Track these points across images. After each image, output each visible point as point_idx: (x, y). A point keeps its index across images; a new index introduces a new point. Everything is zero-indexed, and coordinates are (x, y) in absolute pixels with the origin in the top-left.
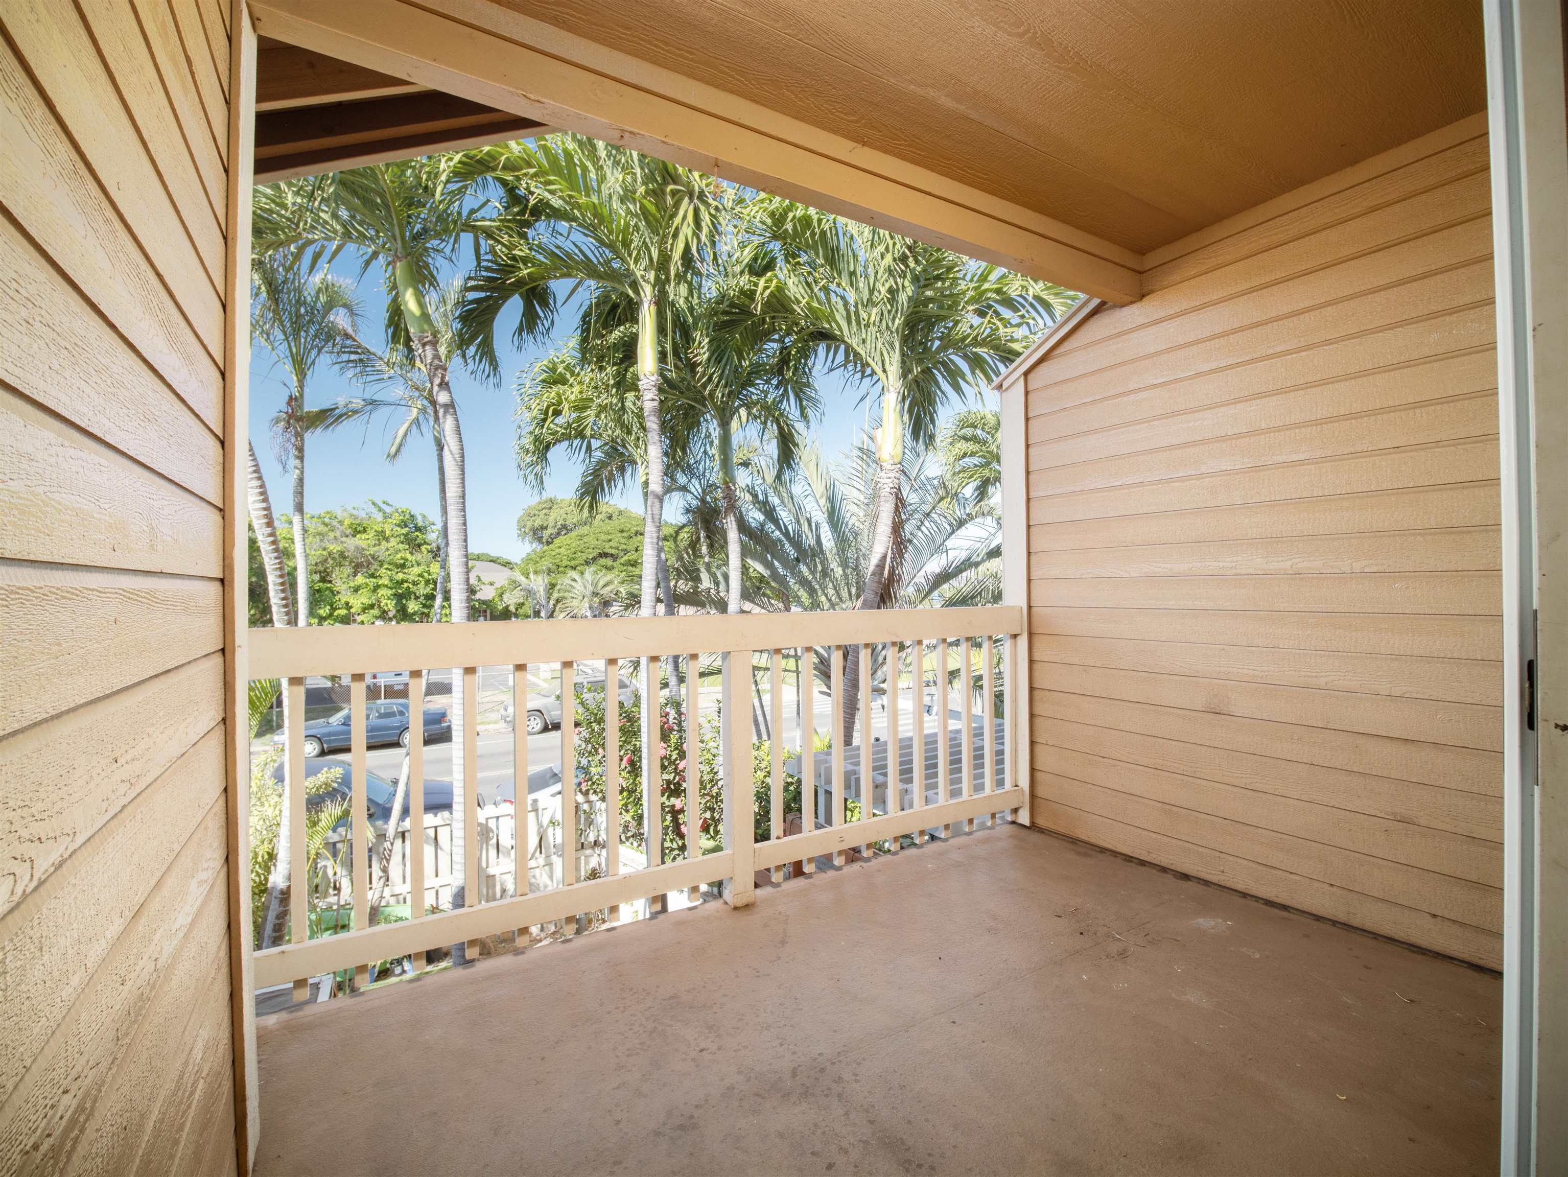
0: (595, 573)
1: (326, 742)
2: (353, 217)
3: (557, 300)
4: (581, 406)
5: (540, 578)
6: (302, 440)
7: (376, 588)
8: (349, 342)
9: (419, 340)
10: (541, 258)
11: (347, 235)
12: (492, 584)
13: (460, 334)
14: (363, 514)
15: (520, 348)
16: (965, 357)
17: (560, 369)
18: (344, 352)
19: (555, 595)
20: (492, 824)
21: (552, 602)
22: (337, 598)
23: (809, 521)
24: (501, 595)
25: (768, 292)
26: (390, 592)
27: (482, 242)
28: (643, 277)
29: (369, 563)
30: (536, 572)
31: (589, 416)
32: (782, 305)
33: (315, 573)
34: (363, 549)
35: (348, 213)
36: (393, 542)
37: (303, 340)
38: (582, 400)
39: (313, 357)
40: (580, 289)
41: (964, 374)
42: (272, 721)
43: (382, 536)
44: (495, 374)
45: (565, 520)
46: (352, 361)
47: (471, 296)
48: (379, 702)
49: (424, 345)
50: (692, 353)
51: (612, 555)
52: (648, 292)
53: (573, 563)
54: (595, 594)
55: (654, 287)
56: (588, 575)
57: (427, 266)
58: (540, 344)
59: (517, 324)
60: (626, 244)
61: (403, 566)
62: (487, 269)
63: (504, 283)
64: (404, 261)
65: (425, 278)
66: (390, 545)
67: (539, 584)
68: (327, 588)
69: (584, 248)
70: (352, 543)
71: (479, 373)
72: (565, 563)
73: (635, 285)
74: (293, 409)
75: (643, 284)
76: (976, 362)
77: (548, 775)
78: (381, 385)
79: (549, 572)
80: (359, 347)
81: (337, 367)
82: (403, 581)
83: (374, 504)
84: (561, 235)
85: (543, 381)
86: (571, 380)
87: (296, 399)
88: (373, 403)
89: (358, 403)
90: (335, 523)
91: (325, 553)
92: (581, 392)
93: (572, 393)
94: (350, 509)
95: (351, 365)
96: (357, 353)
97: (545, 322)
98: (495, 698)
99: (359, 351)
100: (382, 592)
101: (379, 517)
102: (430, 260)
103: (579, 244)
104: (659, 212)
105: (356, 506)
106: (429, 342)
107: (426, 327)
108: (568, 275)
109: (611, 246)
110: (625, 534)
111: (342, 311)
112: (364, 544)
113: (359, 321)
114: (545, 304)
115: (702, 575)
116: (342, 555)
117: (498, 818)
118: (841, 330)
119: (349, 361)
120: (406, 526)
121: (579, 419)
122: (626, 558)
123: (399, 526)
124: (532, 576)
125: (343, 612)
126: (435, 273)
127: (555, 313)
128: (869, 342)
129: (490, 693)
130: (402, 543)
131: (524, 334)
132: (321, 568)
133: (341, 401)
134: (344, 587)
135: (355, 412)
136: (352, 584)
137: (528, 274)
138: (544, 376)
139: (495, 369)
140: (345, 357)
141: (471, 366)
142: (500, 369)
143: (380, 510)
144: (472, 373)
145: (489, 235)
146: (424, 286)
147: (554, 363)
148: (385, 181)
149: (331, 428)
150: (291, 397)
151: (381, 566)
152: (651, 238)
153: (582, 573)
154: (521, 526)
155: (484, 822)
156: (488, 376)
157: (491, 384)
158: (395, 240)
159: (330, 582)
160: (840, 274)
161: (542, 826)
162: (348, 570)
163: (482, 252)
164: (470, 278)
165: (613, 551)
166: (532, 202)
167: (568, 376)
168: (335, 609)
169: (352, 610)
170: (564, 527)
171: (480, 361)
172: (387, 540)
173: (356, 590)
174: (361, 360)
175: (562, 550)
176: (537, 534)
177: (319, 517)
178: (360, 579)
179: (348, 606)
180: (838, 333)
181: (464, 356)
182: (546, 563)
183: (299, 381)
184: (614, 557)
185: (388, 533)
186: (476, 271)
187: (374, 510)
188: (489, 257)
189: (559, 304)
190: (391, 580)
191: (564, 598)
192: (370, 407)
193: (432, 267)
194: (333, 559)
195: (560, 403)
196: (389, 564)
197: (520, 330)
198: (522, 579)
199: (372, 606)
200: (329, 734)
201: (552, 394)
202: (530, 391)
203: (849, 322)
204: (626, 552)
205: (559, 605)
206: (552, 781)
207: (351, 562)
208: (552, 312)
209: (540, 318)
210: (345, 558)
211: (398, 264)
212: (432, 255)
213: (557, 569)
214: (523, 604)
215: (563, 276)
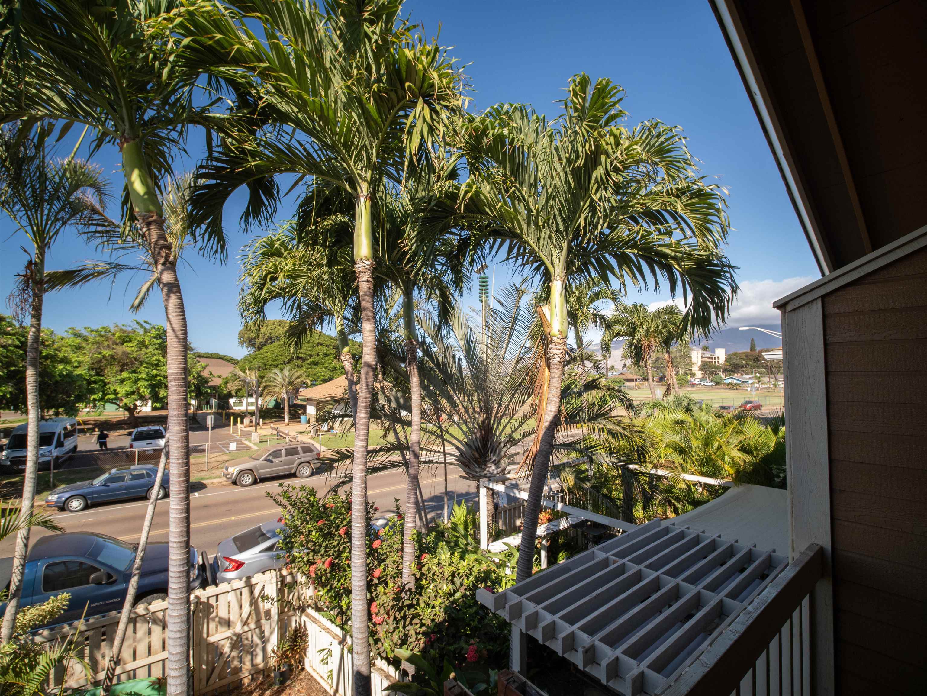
0: (290, 370)
1: (89, 499)
2: (78, 96)
3: (281, 191)
4: (294, 275)
5: (253, 373)
6: (40, 301)
7: (137, 380)
8: (96, 216)
9: (143, 219)
10: (267, 152)
11: (73, 114)
12: (219, 377)
13: (190, 215)
14: (130, 329)
15: (246, 230)
16: (615, 256)
17: (277, 245)
18: (92, 224)
19: (264, 384)
20: (212, 601)
21: (261, 389)
22: (108, 387)
23: (454, 357)
24: (226, 383)
25: (469, 195)
26: (146, 383)
27: (214, 134)
28: (359, 175)
29: (133, 363)
30: (250, 369)
31: (300, 283)
32: (476, 206)
33: (93, 369)
34: (128, 354)
35: (74, 92)
36: (151, 349)
37: (46, 212)
38: (295, 270)
39: (57, 227)
40: (301, 183)
41: (613, 268)
42: (49, 481)
43: (142, 345)
44: (222, 251)
45: (270, 333)
46: (99, 232)
47: (202, 182)
48: (133, 467)
49: (149, 224)
50: (402, 243)
51: (301, 358)
52: (364, 188)
53: (275, 363)
54: (290, 383)
55: (369, 184)
56: (286, 372)
57: (162, 154)
58: (264, 227)
59: (244, 209)
60: (347, 145)
61: (157, 365)
62: (217, 159)
63: (232, 171)
64: (132, 142)
65: (162, 165)
66: (148, 351)
67: (252, 377)
68: (101, 380)
69: (308, 147)
70: (120, 350)
71: (208, 250)
72: (270, 362)
73: (353, 183)
74: (32, 272)
75: (360, 181)
76: (623, 260)
77: (258, 534)
78: (126, 251)
79: (259, 369)
80: (105, 221)
81: (85, 236)
82: (156, 376)
83: (138, 323)
84: (287, 133)
85: (263, 254)
86: (285, 254)
87: (36, 263)
88: (118, 267)
89: (102, 266)
90: (109, 335)
91: (99, 356)
92: (294, 265)
93: (287, 264)
94: (120, 325)
95: (98, 235)
96: (103, 225)
97: (269, 208)
98: (219, 459)
99: (106, 224)
100: (141, 383)
101: (141, 332)
102: (166, 149)
103: (303, 143)
104: (381, 117)
105: (125, 323)
106: (154, 221)
107: (151, 208)
108: (292, 170)
109: (333, 148)
110: (311, 345)
111: (90, 191)
112: (129, 350)
113: (106, 199)
114: (270, 194)
115: (379, 397)
116: (112, 357)
117: (217, 596)
118: (521, 230)
119: (96, 232)
120: (160, 338)
121: (292, 285)
122: (311, 360)
123: (155, 338)
124: (247, 371)
125: (112, 396)
126: (170, 161)
127: (278, 202)
128: (542, 240)
129: (216, 454)
130: (157, 349)
131: (250, 218)
132: (96, 366)
133: (89, 264)
134: (113, 379)
135: (100, 273)
136: (119, 377)
137: (255, 165)
138: (264, 249)
139: (222, 247)
140: (93, 228)
141: (200, 244)
142: (228, 247)
143: (142, 326)
144: (200, 249)
145: (221, 129)
146: (160, 171)
147: (272, 240)
148: (111, 60)
149: (78, 286)
150: (30, 263)
151: (141, 365)
152: (370, 141)
153: (282, 370)
154: (241, 335)
155: (206, 601)
156: (216, 252)
157: (218, 261)
158: (123, 122)
159: (103, 376)
160: (521, 184)
161: (254, 598)
162: (116, 368)
163: (214, 144)
164: (201, 167)
165: (302, 355)
166: (261, 104)
167: (283, 250)
168: (107, 394)
169: (119, 395)
170: (270, 338)
171: (209, 240)
172: (147, 347)
173: (122, 381)
174: (107, 232)
175: (268, 354)
176: (251, 342)
177: (97, 331)
178: (125, 375)
179: (115, 392)
180: (518, 231)
181: (193, 234)
182: (257, 363)
183: (39, 247)
184: (303, 359)
185: (147, 343)
186: (207, 160)
187: (138, 327)
188: (220, 149)
189: (282, 194)
190: (148, 375)
191: (269, 386)
192: (115, 270)
193: (167, 155)
194: (106, 360)
195: (276, 272)
196: (147, 363)
197: (247, 214)
198: (241, 374)
199: (133, 393)
200: (93, 493)
201: (269, 265)
202: (251, 261)
203: (529, 225)
204: (311, 356)
205: (266, 391)
206: (260, 539)
207: (119, 362)
208: (275, 201)
209: (265, 205)
210: (115, 359)
211: (125, 145)
212: (168, 144)
213: (264, 368)
214: (241, 390)
215: (287, 170)
